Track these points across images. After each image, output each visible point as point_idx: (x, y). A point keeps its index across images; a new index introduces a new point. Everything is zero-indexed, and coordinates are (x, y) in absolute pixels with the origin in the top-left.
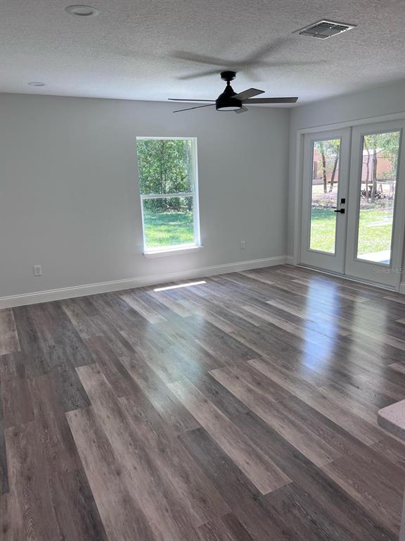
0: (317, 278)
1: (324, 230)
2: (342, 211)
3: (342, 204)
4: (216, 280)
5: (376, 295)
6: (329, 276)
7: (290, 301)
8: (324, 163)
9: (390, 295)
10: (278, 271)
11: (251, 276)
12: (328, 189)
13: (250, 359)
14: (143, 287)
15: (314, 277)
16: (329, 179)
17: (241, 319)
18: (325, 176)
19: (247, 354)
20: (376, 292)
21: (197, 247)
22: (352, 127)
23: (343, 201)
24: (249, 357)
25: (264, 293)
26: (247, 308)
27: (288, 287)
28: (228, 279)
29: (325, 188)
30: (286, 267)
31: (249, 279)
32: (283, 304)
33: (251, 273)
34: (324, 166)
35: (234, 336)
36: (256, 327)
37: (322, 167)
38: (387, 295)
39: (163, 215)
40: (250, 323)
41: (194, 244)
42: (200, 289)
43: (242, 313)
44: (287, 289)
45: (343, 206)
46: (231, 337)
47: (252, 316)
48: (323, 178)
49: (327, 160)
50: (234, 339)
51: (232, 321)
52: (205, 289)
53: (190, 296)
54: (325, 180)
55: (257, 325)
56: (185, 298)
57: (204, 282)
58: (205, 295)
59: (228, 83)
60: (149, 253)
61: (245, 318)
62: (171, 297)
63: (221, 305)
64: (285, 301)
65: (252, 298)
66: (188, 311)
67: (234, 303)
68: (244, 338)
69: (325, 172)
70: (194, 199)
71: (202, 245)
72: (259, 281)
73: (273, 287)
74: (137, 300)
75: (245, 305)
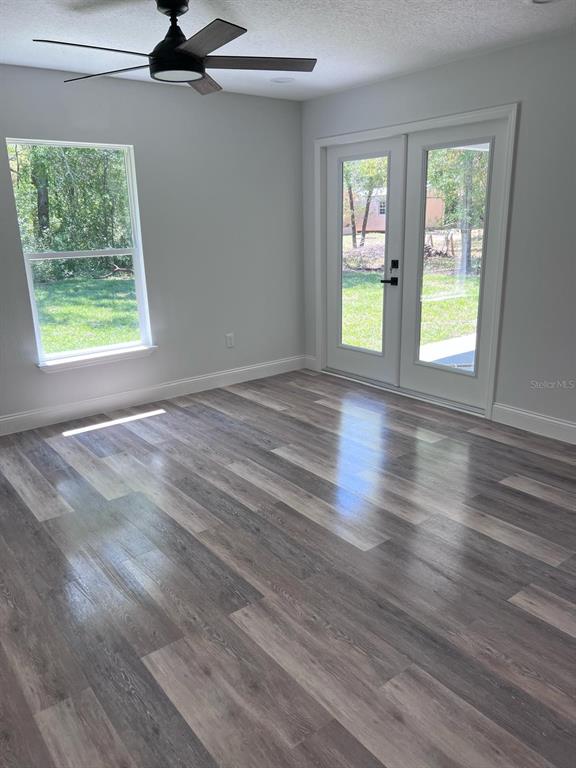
0: (357, 395)
1: (358, 304)
2: (394, 281)
3: (394, 270)
4: (183, 406)
5: (454, 425)
6: (374, 392)
7: (316, 448)
8: (352, 204)
9: (477, 426)
10: (292, 383)
11: (247, 395)
12: (358, 242)
13: (236, 608)
14: (40, 429)
15: (350, 393)
16: (359, 228)
17: (224, 496)
18: (353, 223)
19: (234, 594)
20: (455, 420)
21: (145, 348)
22: (407, 135)
23: (395, 264)
24: (235, 601)
25: (268, 430)
26: (236, 468)
27: (309, 416)
28: (206, 403)
29: (354, 241)
30: (302, 374)
31: (242, 400)
32: (301, 454)
33: (246, 389)
34: (352, 208)
35: (208, 544)
36: (251, 512)
37: (349, 210)
38: (472, 426)
39: (108, 282)
40: (241, 506)
41: (139, 342)
42: (152, 428)
43: (227, 481)
44: (306, 420)
45: (396, 273)
46: (202, 546)
47: (245, 488)
48: (351, 226)
49: (356, 200)
50: (209, 552)
51: (205, 502)
52: (162, 427)
53: (129, 446)
54: (354, 228)
55: (254, 509)
56: (119, 451)
57: (161, 411)
58: (161, 440)
59: (174, 21)
60: (49, 364)
61: (231, 493)
62: (92, 449)
63: (189, 464)
64: (304, 446)
65: (246, 444)
66: (122, 482)
67: (214, 457)
68: (228, 546)
69: (353, 217)
70: (134, 260)
71: (155, 344)
72: (261, 406)
73: (282, 416)
74: (21, 460)
75: (233, 460)
